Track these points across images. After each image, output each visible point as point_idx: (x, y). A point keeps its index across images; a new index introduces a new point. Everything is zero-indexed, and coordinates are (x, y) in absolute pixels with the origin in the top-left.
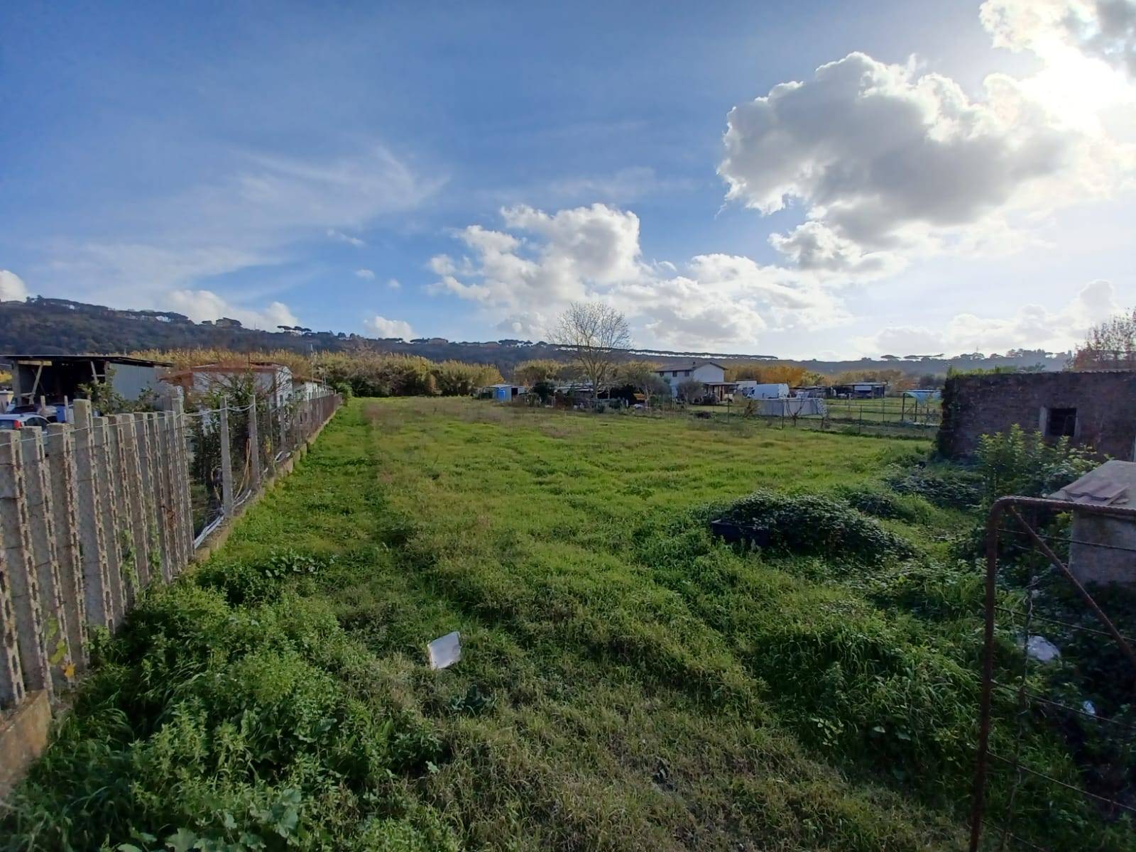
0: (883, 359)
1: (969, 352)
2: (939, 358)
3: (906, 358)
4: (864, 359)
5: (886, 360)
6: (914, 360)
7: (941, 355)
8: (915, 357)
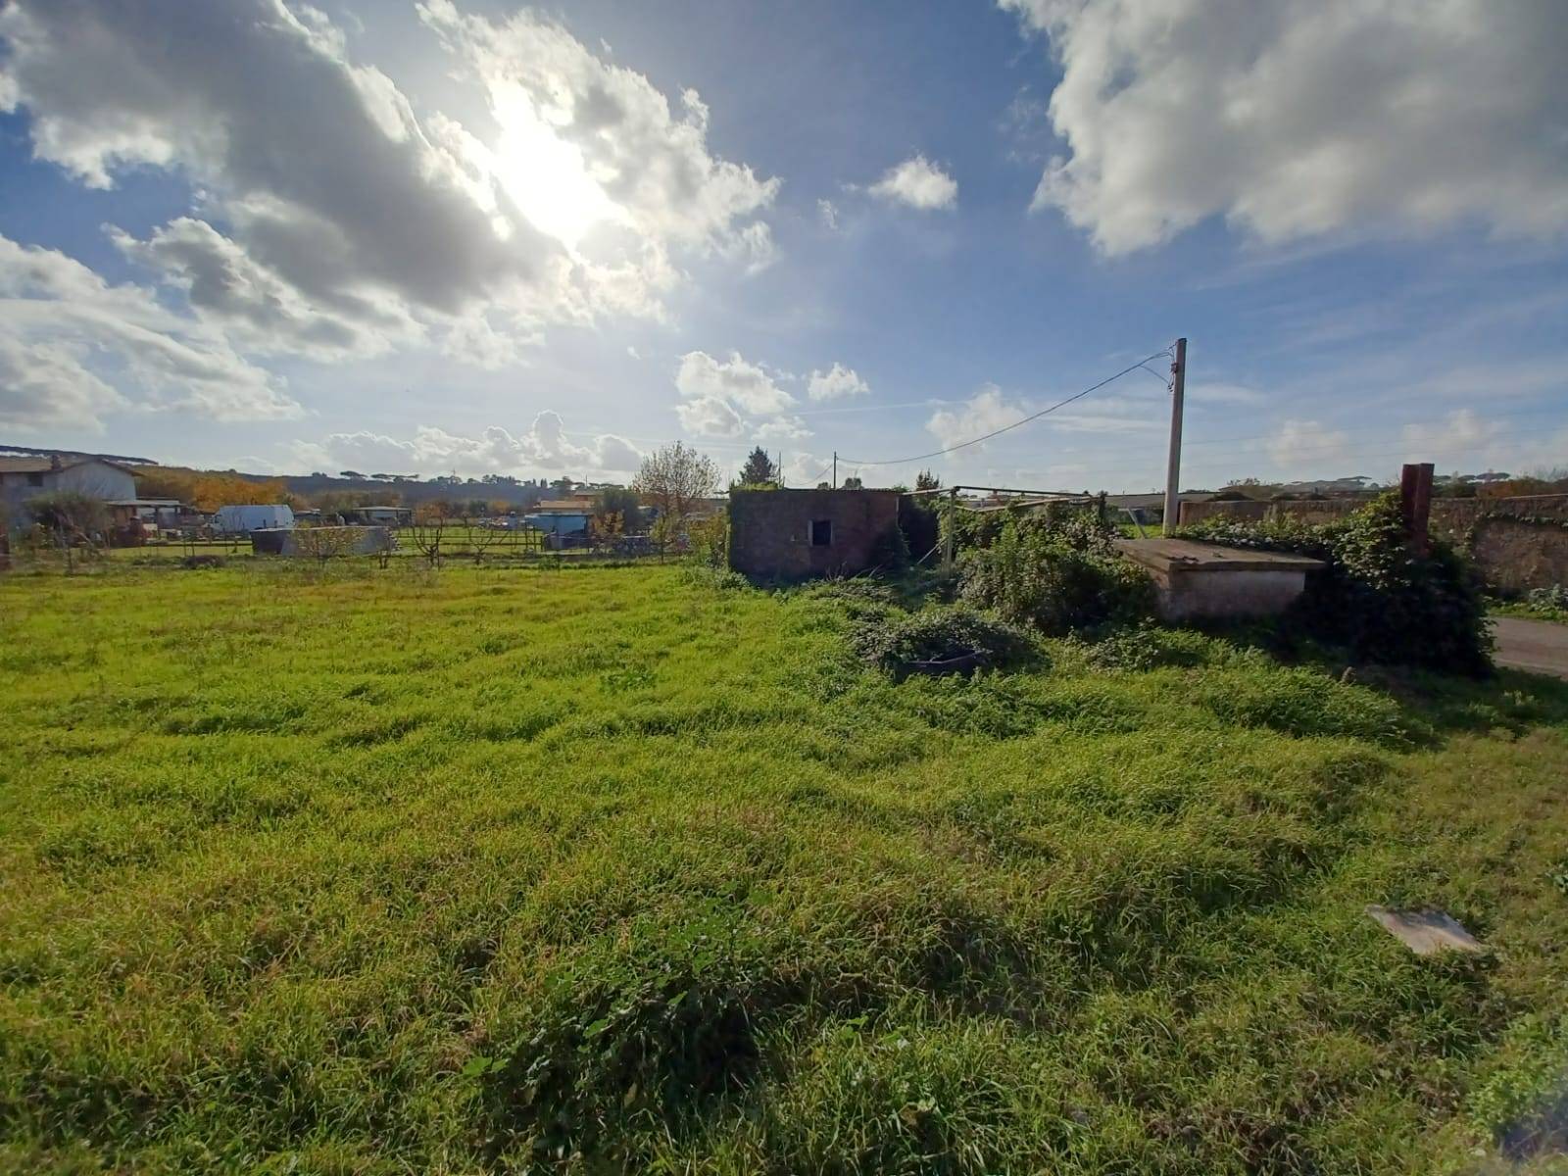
0: (343, 477)
1: (446, 475)
2: (414, 480)
3: (374, 476)
4: (316, 475)
5: (348, 478)
6: (385, 481)
7: (416, 477)
8: (385, 477)
